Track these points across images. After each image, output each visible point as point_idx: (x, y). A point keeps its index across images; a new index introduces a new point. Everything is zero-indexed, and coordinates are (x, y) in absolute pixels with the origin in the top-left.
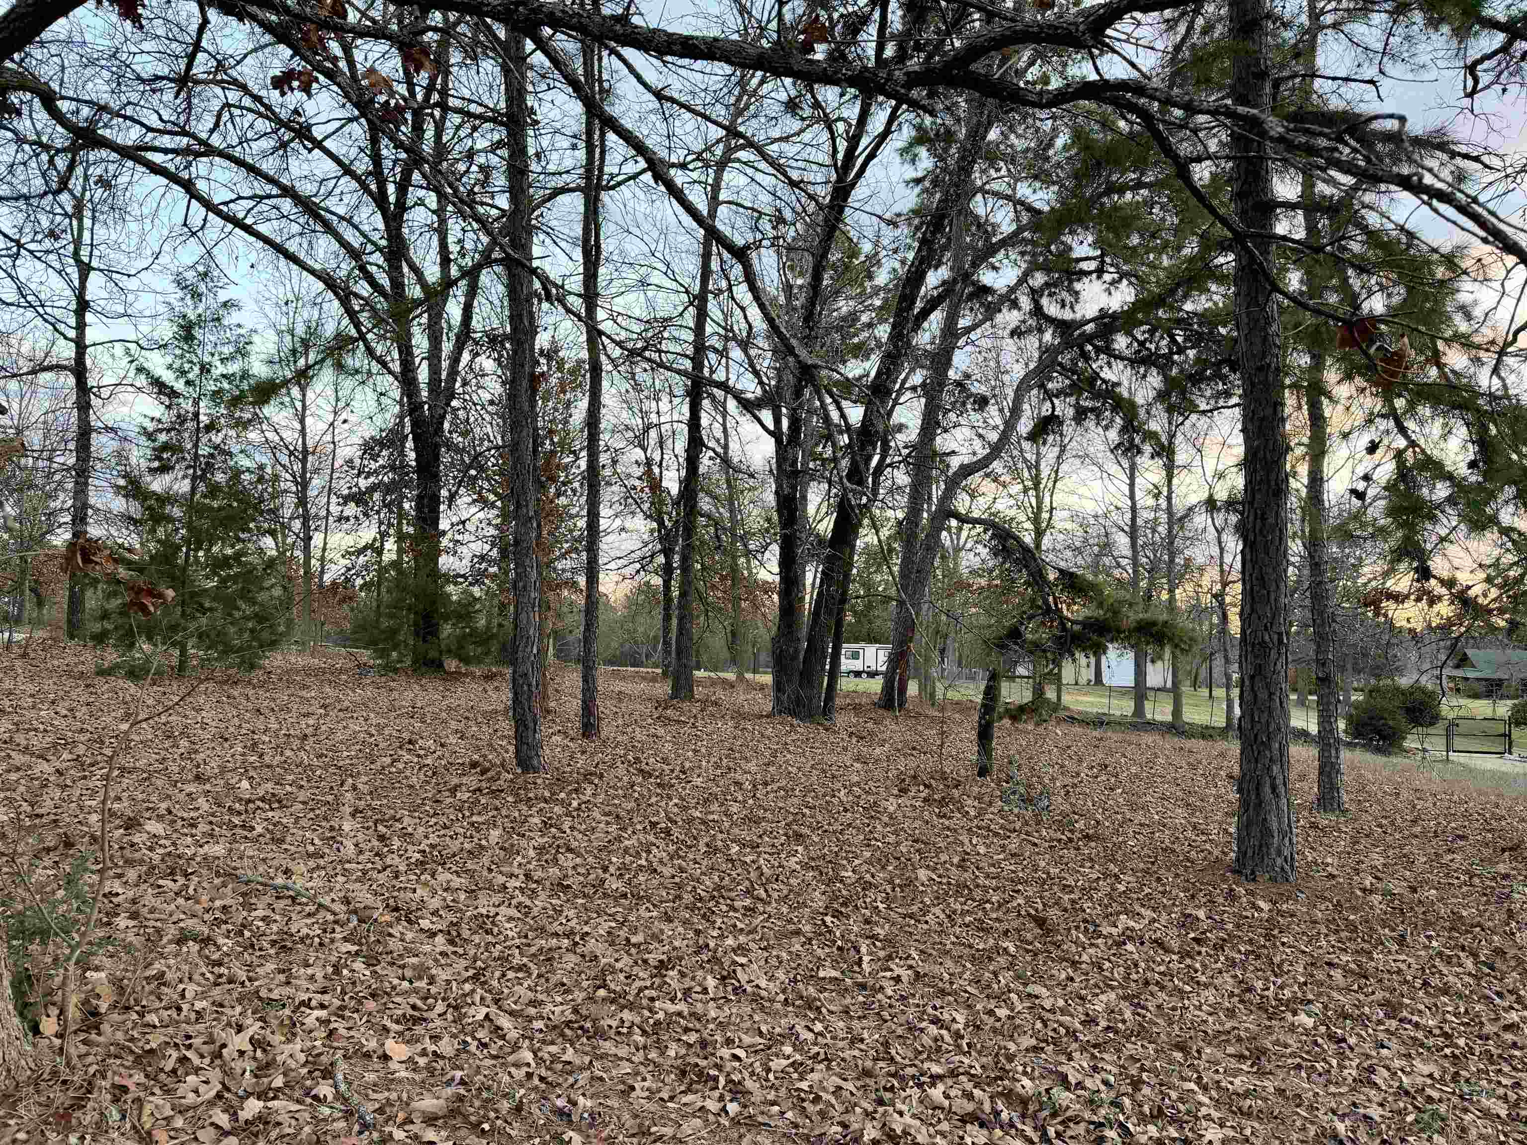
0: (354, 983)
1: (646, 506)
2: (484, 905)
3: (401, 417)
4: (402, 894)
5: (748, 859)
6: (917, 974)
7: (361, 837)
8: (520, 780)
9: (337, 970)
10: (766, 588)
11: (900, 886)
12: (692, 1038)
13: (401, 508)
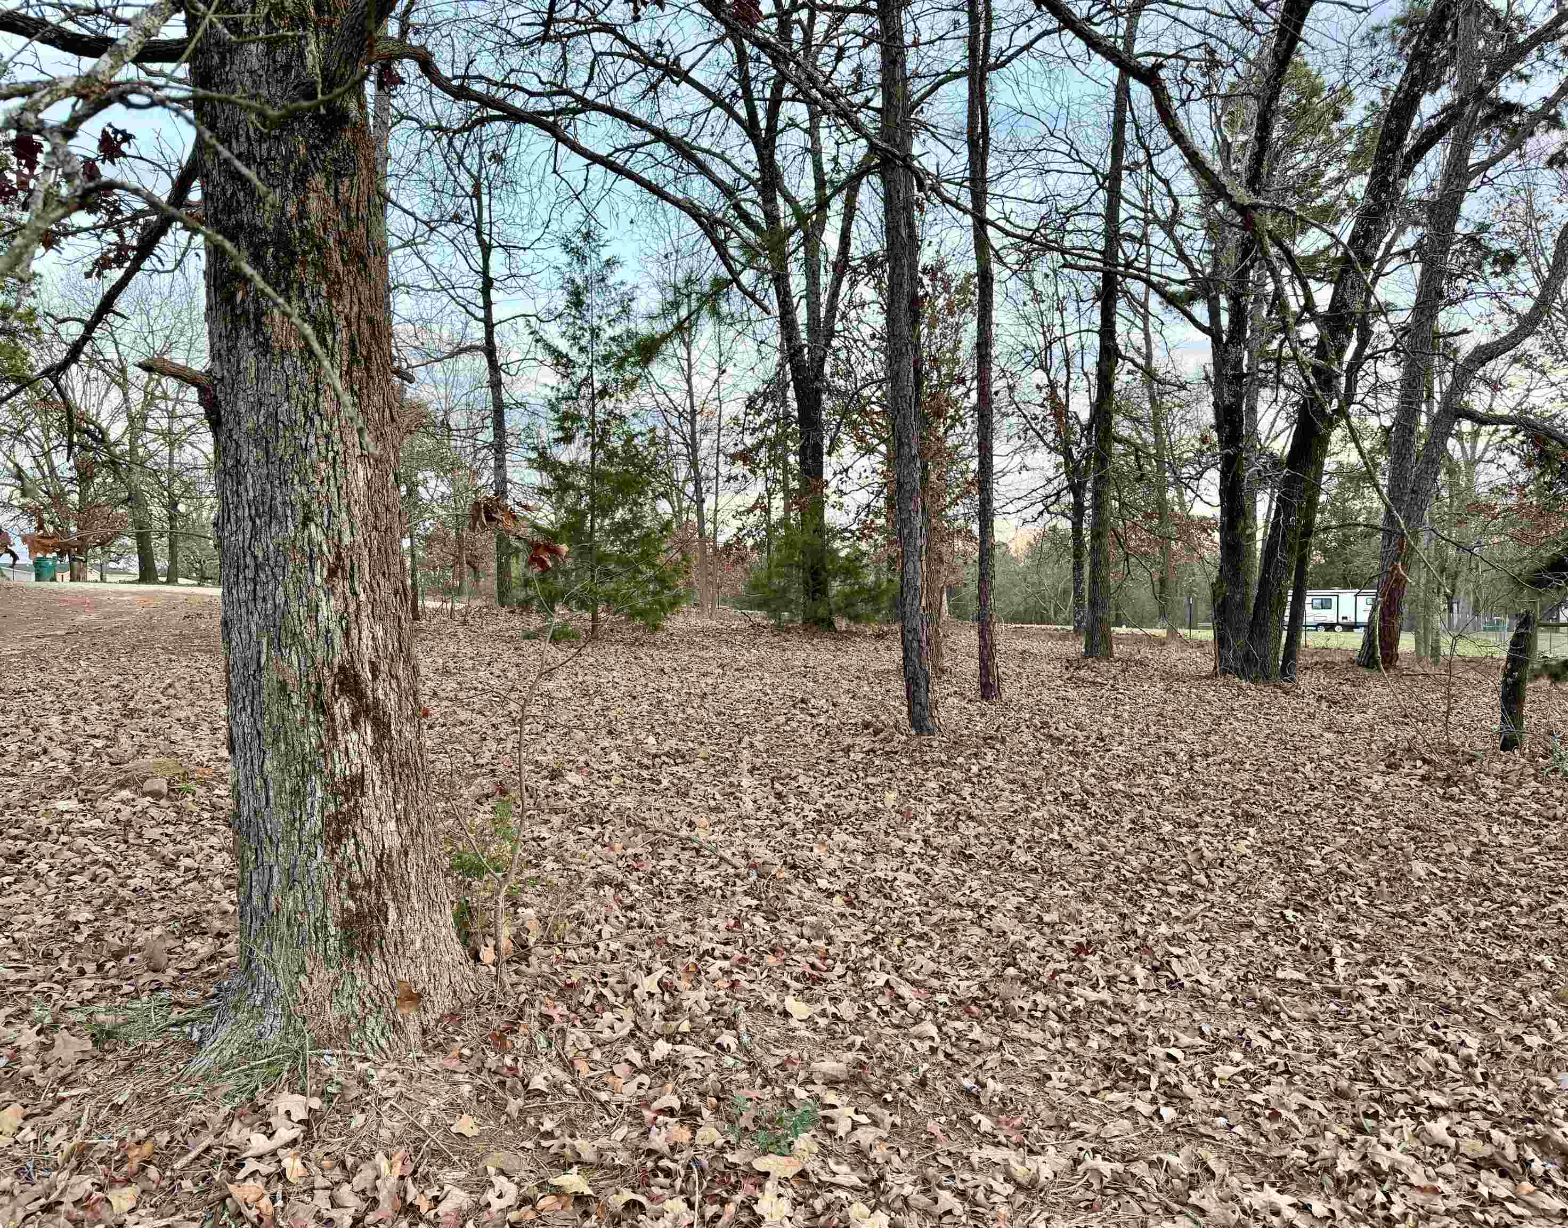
0: (754, 937)
1: (1050, 437)
2: (882, 868)
3: (781, 366)
4: (799, 853)
5: (1184, 840)
6: (1411, 985)
7: (759, 794)
8: (915, 743)
9: (738, 924)
10: (1204, 525)
11: (1388, 880)
12: (1119, 1030)
13: (786, 464)
